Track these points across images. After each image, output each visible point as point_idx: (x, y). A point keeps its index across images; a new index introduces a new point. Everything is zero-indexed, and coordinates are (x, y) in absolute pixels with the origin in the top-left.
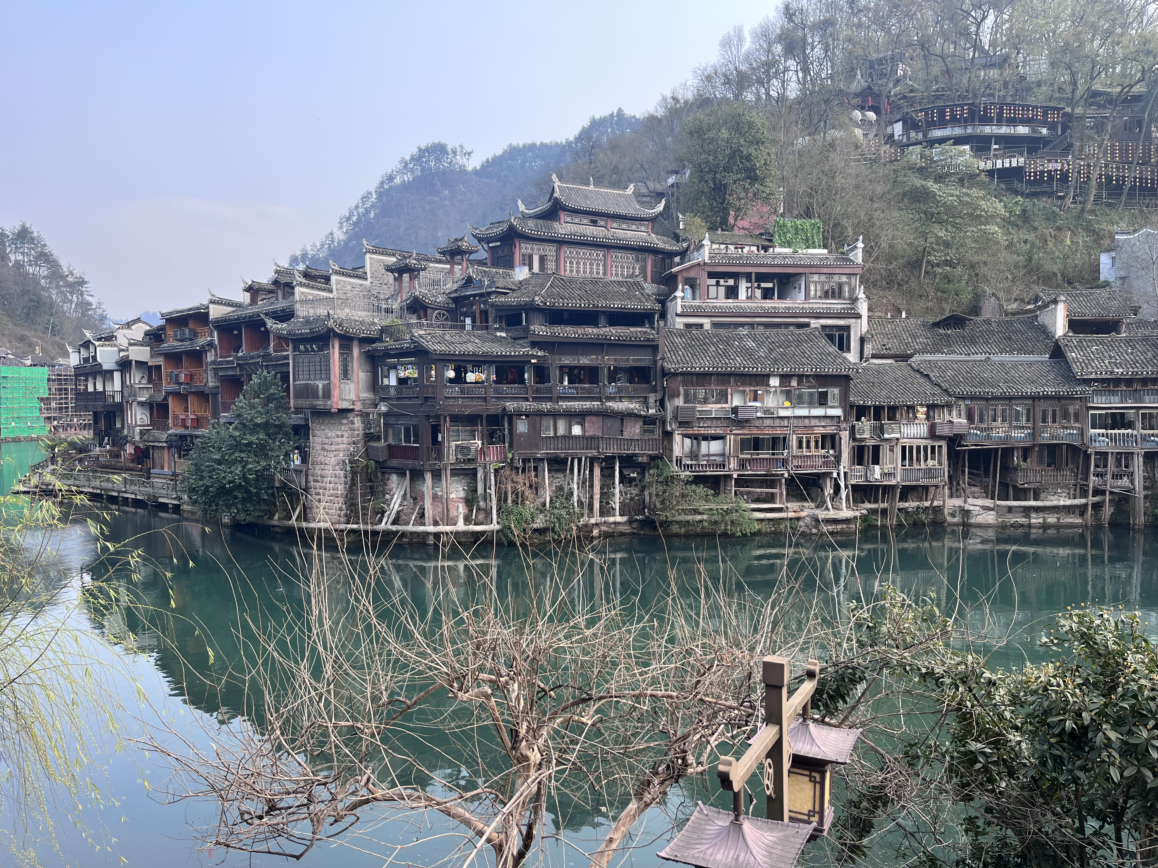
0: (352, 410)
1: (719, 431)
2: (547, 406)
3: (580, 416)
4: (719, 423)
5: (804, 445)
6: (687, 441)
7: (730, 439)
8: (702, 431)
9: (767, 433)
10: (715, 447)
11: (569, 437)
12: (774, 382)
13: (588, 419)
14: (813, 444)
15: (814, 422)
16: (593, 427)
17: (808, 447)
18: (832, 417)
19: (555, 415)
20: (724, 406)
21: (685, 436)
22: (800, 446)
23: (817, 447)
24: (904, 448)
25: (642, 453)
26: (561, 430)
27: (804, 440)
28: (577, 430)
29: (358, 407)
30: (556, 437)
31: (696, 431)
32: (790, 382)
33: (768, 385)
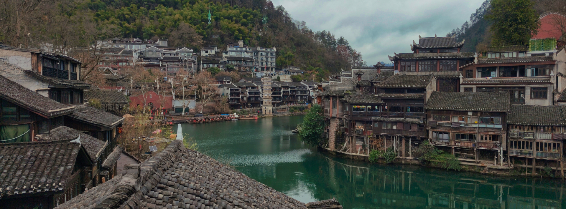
0: (336, 117)
1: (447, 131)
2: (385, 119)
3: (396, 123)
4: (447, 128)
5: (484, 138)
6: (435, 134)
7: (451, 134)
8: (440, 130)
9: (467, 133)
10: (445, 136)
11: (392, 129)
12: (470, 114)
13: (398, 124)
14: (488, 138)
15: (489, 130)
16: (401, 127)
17: (486, 139)
18: (498, 129)
19: (387, 122)
20: (448, 122)
21: (433, 132)
22: (482, 139)
23: (490, 139)
24: (538, 144)
25: (418, 136)
26: (389, 127)
27: (484, 137)
28: (395, 127)
29: (338, 116)
30: (387, 129)
31: (437, 130)
32: (477, 114)
33: (467, 115)
